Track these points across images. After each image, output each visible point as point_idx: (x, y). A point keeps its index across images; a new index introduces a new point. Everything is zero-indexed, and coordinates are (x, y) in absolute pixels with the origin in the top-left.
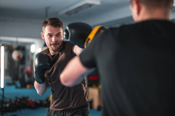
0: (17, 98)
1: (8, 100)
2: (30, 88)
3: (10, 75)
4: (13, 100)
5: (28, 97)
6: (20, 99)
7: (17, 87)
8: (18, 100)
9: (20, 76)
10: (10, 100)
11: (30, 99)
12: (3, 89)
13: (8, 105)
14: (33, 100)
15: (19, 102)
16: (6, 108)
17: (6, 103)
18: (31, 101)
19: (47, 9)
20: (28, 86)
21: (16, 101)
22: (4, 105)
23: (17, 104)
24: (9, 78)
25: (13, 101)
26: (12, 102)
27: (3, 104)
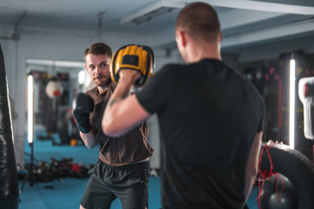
0: (54, 160)
1: (40, 164)
2: (77, 145)
3: (44, 124)
4: (48, 163)
5: (71, 160)
6: (59, 162)
7: (54, 144)
8: (56, 164)
9: (60, 124)
10: (43, 164)
11: (75, 162)
12: (31, 145)
13: (39, 171)
14: (80, 164)
15: (57, 167)
16: (37, 175)
17: (37, 168)
18: (77, 165)
19: (101, 13)
20: (73, 142)
21: (53, 165)
22: (34, 171)
23: (54, 169)
24: (42, 128)
25: (47, 165)
26: (46, 167)
27: (32, 169)
